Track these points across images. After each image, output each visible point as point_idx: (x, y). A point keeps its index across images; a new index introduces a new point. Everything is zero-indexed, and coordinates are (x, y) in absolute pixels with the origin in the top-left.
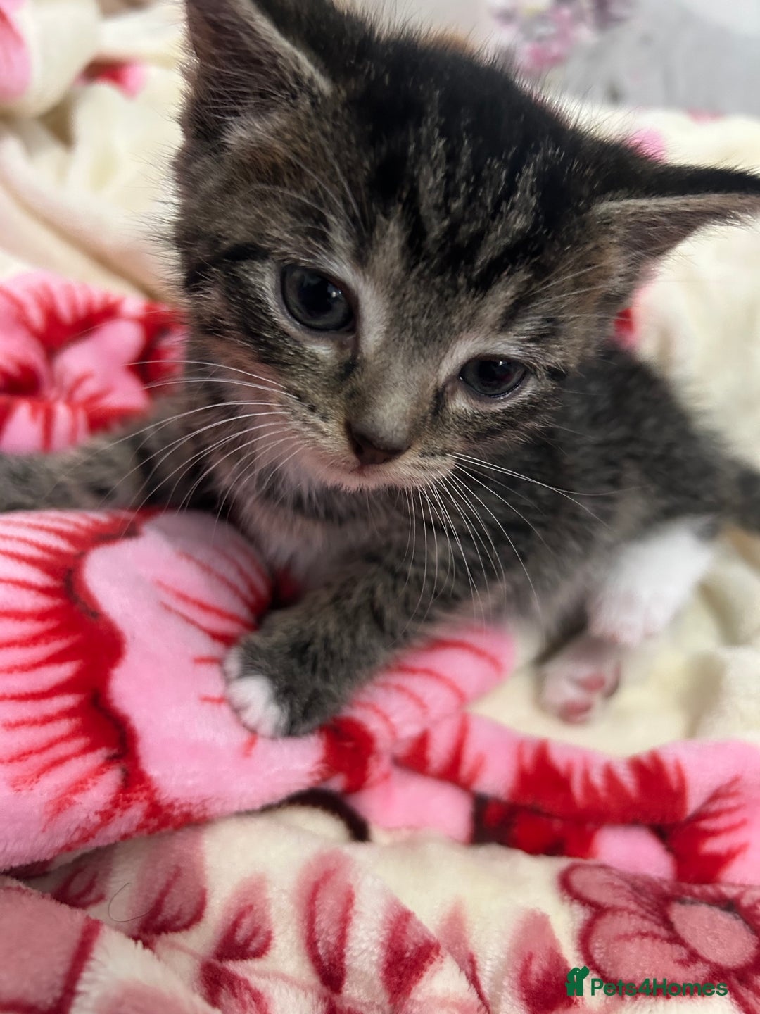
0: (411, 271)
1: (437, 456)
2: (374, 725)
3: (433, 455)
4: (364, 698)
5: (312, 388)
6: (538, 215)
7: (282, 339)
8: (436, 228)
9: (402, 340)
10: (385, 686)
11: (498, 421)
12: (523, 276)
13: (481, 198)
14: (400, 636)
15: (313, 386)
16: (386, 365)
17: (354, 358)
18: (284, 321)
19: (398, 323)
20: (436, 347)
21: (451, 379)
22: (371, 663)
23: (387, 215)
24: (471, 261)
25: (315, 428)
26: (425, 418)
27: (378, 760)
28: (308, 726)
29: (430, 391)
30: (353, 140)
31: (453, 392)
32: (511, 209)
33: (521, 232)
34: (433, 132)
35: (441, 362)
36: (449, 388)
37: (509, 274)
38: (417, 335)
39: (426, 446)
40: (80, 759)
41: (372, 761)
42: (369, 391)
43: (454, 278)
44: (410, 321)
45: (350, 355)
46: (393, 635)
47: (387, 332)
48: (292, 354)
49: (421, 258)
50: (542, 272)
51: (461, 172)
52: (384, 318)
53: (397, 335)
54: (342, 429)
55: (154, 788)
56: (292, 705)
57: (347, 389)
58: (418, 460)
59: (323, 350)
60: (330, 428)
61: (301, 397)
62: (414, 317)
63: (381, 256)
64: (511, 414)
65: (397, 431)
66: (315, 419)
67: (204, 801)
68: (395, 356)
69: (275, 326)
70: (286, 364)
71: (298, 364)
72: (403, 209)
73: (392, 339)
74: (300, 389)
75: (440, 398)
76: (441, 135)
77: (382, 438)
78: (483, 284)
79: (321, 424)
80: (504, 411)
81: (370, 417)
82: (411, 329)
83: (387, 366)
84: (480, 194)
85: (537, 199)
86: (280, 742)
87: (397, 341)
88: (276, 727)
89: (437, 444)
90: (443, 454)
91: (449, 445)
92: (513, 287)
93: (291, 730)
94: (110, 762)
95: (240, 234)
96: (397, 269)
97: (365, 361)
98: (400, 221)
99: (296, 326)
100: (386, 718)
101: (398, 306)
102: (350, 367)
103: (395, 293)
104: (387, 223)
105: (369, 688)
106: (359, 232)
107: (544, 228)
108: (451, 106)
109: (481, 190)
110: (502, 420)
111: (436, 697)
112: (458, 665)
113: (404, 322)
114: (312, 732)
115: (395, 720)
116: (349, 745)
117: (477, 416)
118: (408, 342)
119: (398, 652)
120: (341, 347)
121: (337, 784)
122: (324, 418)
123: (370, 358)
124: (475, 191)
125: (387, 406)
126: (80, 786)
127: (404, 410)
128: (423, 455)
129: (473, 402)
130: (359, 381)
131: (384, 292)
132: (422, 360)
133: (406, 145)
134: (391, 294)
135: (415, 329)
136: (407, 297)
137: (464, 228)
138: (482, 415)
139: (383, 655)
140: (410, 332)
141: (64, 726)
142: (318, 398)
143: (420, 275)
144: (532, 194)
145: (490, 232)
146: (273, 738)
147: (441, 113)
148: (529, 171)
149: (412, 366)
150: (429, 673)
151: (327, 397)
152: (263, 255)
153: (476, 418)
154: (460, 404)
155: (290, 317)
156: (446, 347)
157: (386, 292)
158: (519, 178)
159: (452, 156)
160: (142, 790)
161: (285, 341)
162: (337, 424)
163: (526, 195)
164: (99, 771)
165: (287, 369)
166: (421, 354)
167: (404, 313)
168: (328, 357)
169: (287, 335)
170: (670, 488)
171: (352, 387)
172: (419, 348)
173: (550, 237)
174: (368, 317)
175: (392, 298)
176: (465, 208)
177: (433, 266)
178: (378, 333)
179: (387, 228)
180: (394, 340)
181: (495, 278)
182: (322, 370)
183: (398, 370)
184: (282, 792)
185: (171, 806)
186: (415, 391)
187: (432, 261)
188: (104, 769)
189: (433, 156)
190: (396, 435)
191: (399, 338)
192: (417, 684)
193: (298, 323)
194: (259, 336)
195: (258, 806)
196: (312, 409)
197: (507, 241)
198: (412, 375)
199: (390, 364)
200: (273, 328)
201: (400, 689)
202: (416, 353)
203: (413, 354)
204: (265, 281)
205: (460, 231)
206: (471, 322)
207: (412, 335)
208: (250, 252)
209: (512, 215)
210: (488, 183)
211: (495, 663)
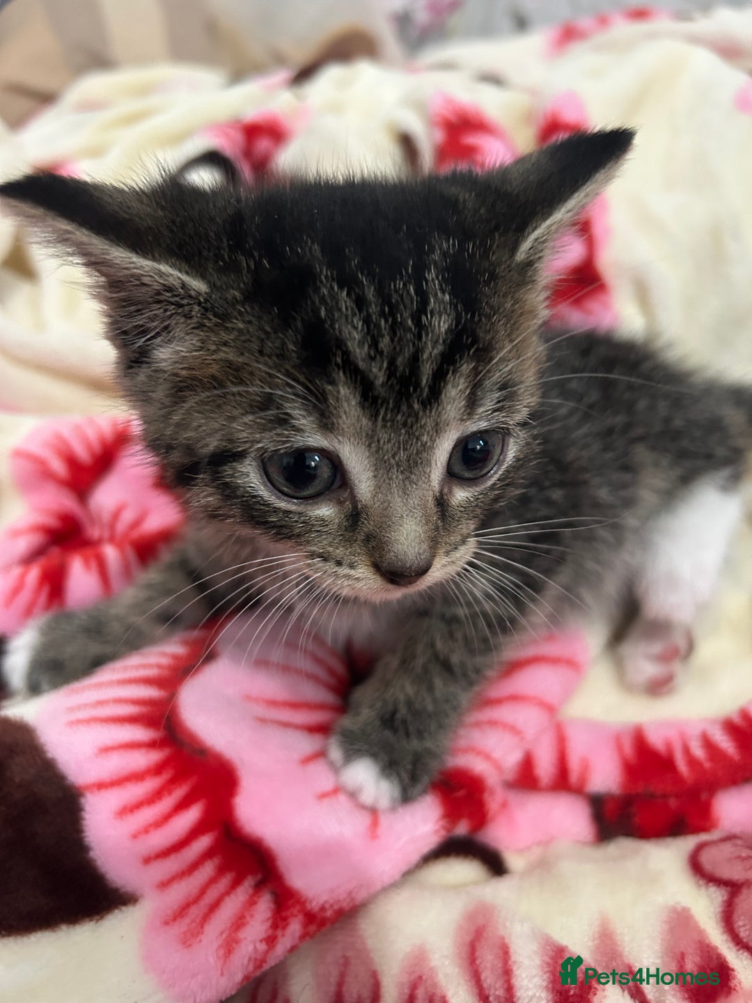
0: (376, 420)
1: (459, 547)
2: (479, 766)
3: (456, 548)
4: (462, 743)
5: (331, 546)
6: (456, 307)
7: (287, 517)
8: (378, 374)
9: (391, 479)
10: (478, 725)
11: (498, 489)
12: (466, 368)
13: (401, 323)
14: (473, 676)
15: (330, 545)
16: (386, 504)
17: (355, 507)
18: (283, 504)
19: (382, 466)
20: (421, 469)
21: (443, 483)
22: (455, 708)
23: (333, 382)
24: (417, 385)
25: (348, 577)
26: (437, 529)
27: (492, 793)
28: (419, 787)
29: (431, 503)
30: (268, 329)
31: (450, 491)
32: (432, 317)
33: (449, 331)
34: (332, 288)
35: (429, 476)
36: (446, 490)
37: (454, 372)
38: (402, 469)
39: (448, 545)
40: (232, 895)
41: (486, 796)
42: (381, 532)
43: (410, 407)
44: (392, 461)
45: (350, 506)
46: (465, 675)
47: (375, 476)
48: (301, 525)
49: (379, 406)
50: (484, 354)
51: (373, 309)
52: (368, 466)
53: (385, 476)
54: (372, 569)
55: (303, 900)
56: (399, 775)
57: (361, 537)
58: (445, 560)
59: (325, 511)
60: (360, 573)
61: (325, 558)
62: (394, 456)
63: (344, 417)
64: (507, 478)
65: (420, 554)
66: (344, 570)
67: (350, 893)
68: (391, 493)
69: (276, 510)
70: (299, 535)
71: (310, 531)
72: (344, 373)
73: (382, 480)
74: (321, 551)
75: (442, 502)
76: (341, 287)
77: (410, 567)
78: (434, 395)
79: (352, 572)
80: (499, 480)
81: (392, 554)
82: (395, 467)
83: (387, 507)
84: (399, 320)
85: (449, 294)
86: (401, 810)
87: (387, 481)
88: (393, 800)
89: (455, 538)
90: (464, 542)
91: (465, 531)
92: (462, 380)
93: (406, 797)
94: (258, 887)
95: (213, 444)
96: (365, 421)
97: (366, 506)
98: (346, 383)
99: (296, 504)
100: (487, 757)
101: (377, 452)
102: (355, 517)
103: (371, 441)
104: (336, 389)
105: (462, 732)
106: (315, 406)
107: (466, 314)
108: (335, 256)
109: (399, 316)
110: (500, 487)
111: (527, 719)
112: (538, 681)
113: (387, 463)
114: (425, 792)
115: (497, 754)
116: (461, 793)
117: (480, 497)
118: (397, 477)
119: (476, 688)
120: (340, 503)
121: (462, 829)
122: (352, 566)
123: (370, 503)
124: (395, 319)
125: (402, 539)
126: (240, 922)
127: (418, 534)
128: (447, 553)
129: (470, 489)
130: (367, 526)
131: (360, 444)
132: (415, 486)
133: (316, 312)
134: (367, 443)
135: (398, 465)
136: (382, 442)
137: (400, 360)
138: (482, 494)
139: (464, 698)
140: (395, 469)
141: (208, 869)
142: (339, 552)
143: (384, 419)
144: (443, 292)
145: (423, 351)
146: (393, 809)
147: (329, 267)
148: (431, 275)
149: (408, 495)
150: (515, 698)
151: (347, 549)
152: (240, 456)
153: (479, 499)
154: (460, 495)
155: (286, 498)
156: (429, 463)
157: (362, 444)
158: (427, 284)
159: (360, 303)
160: (293, 906)
161: (290, 518)
162: (366, 567)
163: (440, 298)
164: (251, 903)
165: (303, 539)
166: (411, 482)
167: (384, 456)
168: (333, 515)
169: (290, 512)
170: (682, 455)
171: (364, 533)
172: (408, 478)
173: (476, 319)
174: (353, 470)
175: (369, 446)
176: (392, 340)
177: (391, 406)
178: (368, 479)
179: (338, 392)
180: (384, 481)
181: (442, 384)
182: (333, 527)
183: (397, 503)
184: (415, 857)
185: (323, 909)
186: (418, 513)
187: (388, 403)
188: (255, 898)
189: (344, 309)
190: (420, 558)
191: (388, 477)
192: (506, 713)
193: (295, 501)
194: (267, 522)
195: (398, 877)
196: (339, 563)
197: (440, 348)
198: (412, 502)
199: (389, 502)
200: (275, 512)
201: (493, 723)
202: (407, 483)
203: (405, 485)
204: (250, 477)
205: (398, 363)
206: (438, 429)
207: (397, 471)
208: (228, 456)
209: (435, 321)
210: (402, 307)
211: (571, 664)
